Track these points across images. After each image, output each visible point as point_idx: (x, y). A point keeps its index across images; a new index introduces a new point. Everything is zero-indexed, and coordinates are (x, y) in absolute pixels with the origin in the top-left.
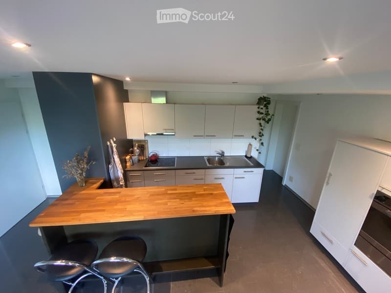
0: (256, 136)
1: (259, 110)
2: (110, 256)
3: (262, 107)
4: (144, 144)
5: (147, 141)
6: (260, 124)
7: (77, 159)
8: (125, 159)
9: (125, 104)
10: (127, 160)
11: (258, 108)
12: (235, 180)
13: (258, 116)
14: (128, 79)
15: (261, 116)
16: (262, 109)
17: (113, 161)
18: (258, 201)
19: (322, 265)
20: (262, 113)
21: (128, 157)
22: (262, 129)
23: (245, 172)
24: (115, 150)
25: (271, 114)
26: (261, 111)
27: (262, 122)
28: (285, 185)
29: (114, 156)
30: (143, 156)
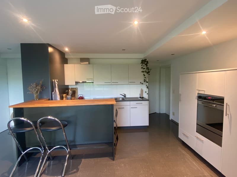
0: (143, 82)
1: (142, 67)
2: (48, 116)
3: (144, 65)
4: (75, 90)
5: (77, 88)
6: (144, 75)
7: (36, 84)
8: (63, 96)
9: (65, 65)
10: (64, 97)
11: (142, 65)
12: (131, 109)
13: (142, 70)
14: (67, 49)
15: (144, 70)
16: (144, 66)
17: (55, 90)
18: (148, 125)
19: (183, 152)
20: (144, 69)
21: (64, 95)
22: (145, 78)
23: (137, 103)
24: (56, 85)
25: (150, 69)
26: (144, 67)
27: (145, 74)
28: (171, 119)
29: (56, 89)
30: (74, 97)
